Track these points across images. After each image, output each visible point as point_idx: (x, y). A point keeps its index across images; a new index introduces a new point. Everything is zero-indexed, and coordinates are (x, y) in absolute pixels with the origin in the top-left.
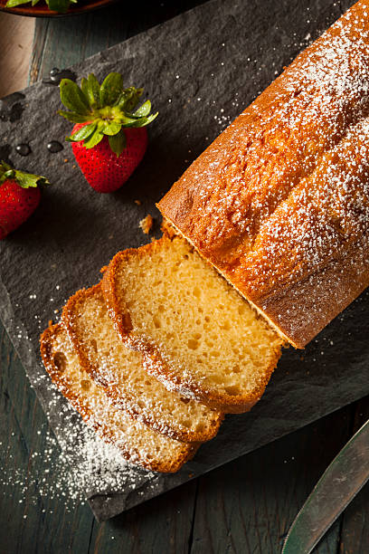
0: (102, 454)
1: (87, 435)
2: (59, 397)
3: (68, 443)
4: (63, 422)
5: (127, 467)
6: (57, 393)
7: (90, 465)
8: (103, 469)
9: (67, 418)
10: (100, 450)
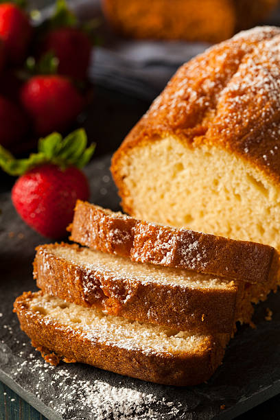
0: (110, 400)
1: (87, 390)
2: (46, 371)
3: (67, 404)
4: (57, 389)
5: (143, 405)
6: (43, 369)
7: (100, 411)
8: (116, 413)
9: (61, 384)
10: (107, 398)
